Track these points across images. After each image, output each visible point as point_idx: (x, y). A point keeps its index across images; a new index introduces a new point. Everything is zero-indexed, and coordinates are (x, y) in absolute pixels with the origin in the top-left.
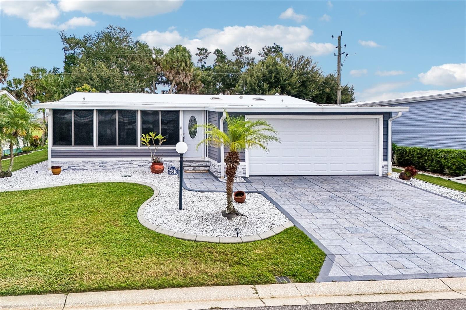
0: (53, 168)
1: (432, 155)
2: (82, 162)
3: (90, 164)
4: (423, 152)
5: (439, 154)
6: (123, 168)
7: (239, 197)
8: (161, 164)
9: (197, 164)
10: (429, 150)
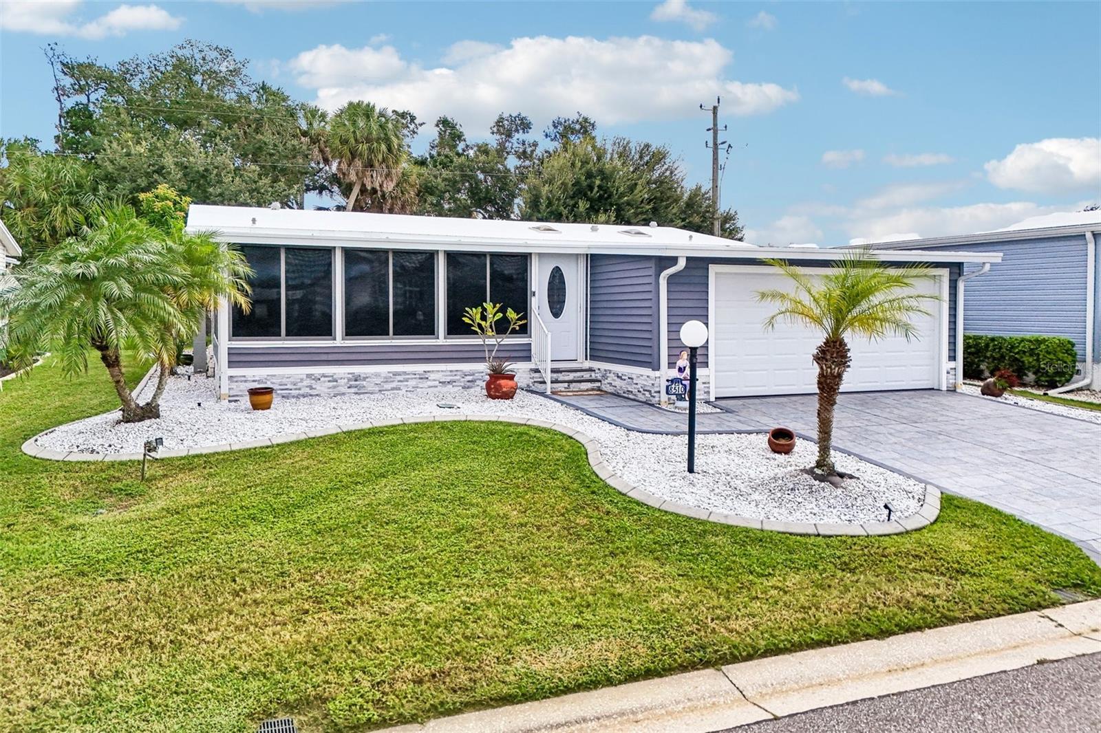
0: (254, 393)
1: (1000, 348)
2: (305, 377)
3: (325, 382)
4: (980, 343)
5: (1018, 346)
6: (404, 390)
7: (782, 442)
8: (511, 378)
9: (571, 376)
10: (993, 339)
